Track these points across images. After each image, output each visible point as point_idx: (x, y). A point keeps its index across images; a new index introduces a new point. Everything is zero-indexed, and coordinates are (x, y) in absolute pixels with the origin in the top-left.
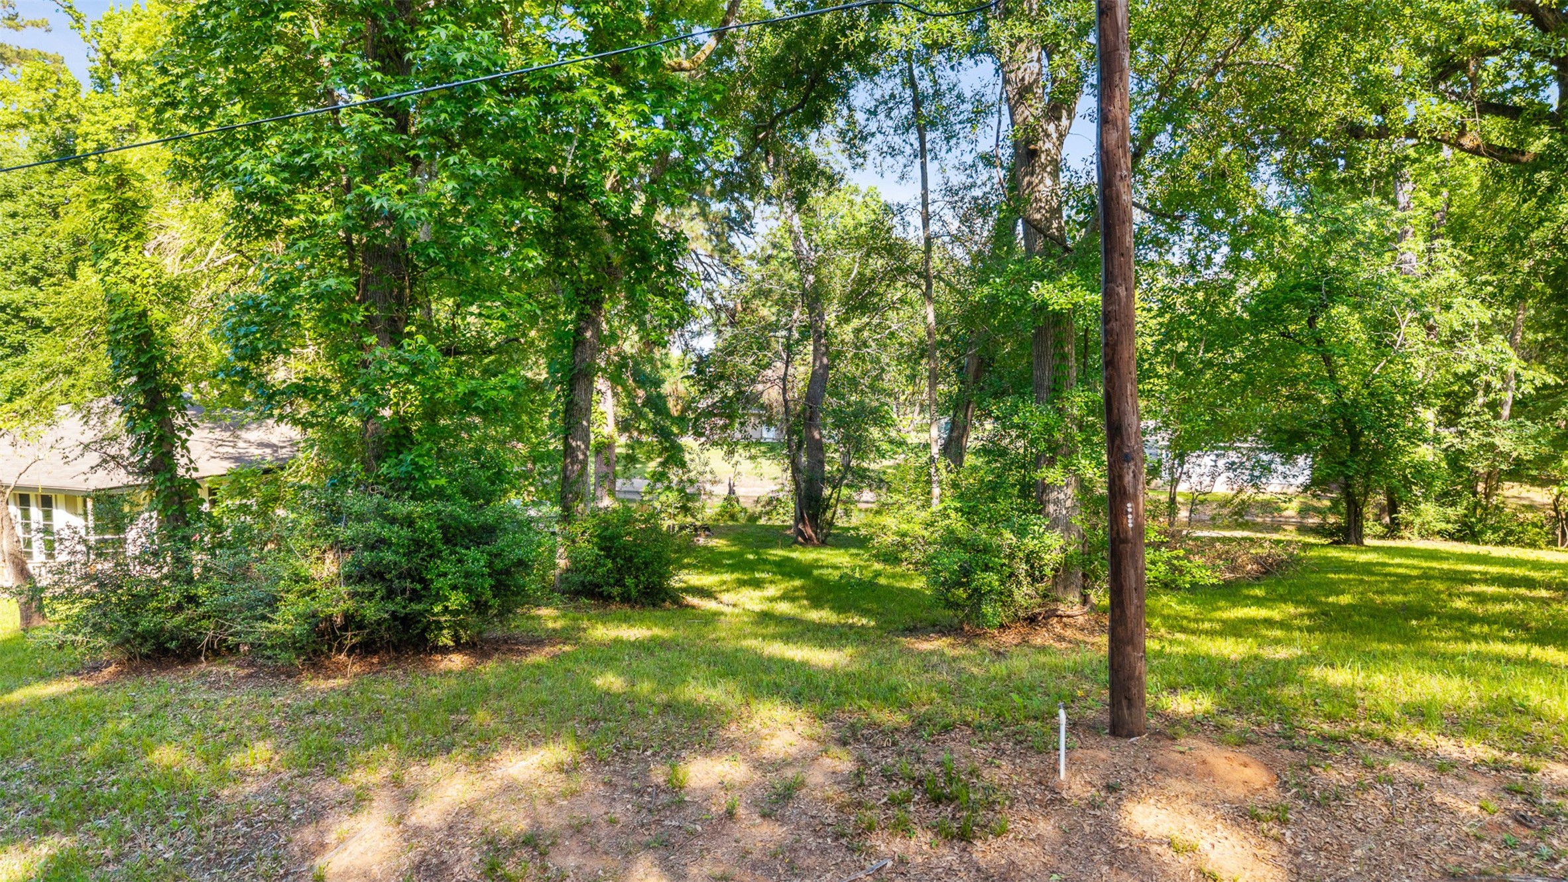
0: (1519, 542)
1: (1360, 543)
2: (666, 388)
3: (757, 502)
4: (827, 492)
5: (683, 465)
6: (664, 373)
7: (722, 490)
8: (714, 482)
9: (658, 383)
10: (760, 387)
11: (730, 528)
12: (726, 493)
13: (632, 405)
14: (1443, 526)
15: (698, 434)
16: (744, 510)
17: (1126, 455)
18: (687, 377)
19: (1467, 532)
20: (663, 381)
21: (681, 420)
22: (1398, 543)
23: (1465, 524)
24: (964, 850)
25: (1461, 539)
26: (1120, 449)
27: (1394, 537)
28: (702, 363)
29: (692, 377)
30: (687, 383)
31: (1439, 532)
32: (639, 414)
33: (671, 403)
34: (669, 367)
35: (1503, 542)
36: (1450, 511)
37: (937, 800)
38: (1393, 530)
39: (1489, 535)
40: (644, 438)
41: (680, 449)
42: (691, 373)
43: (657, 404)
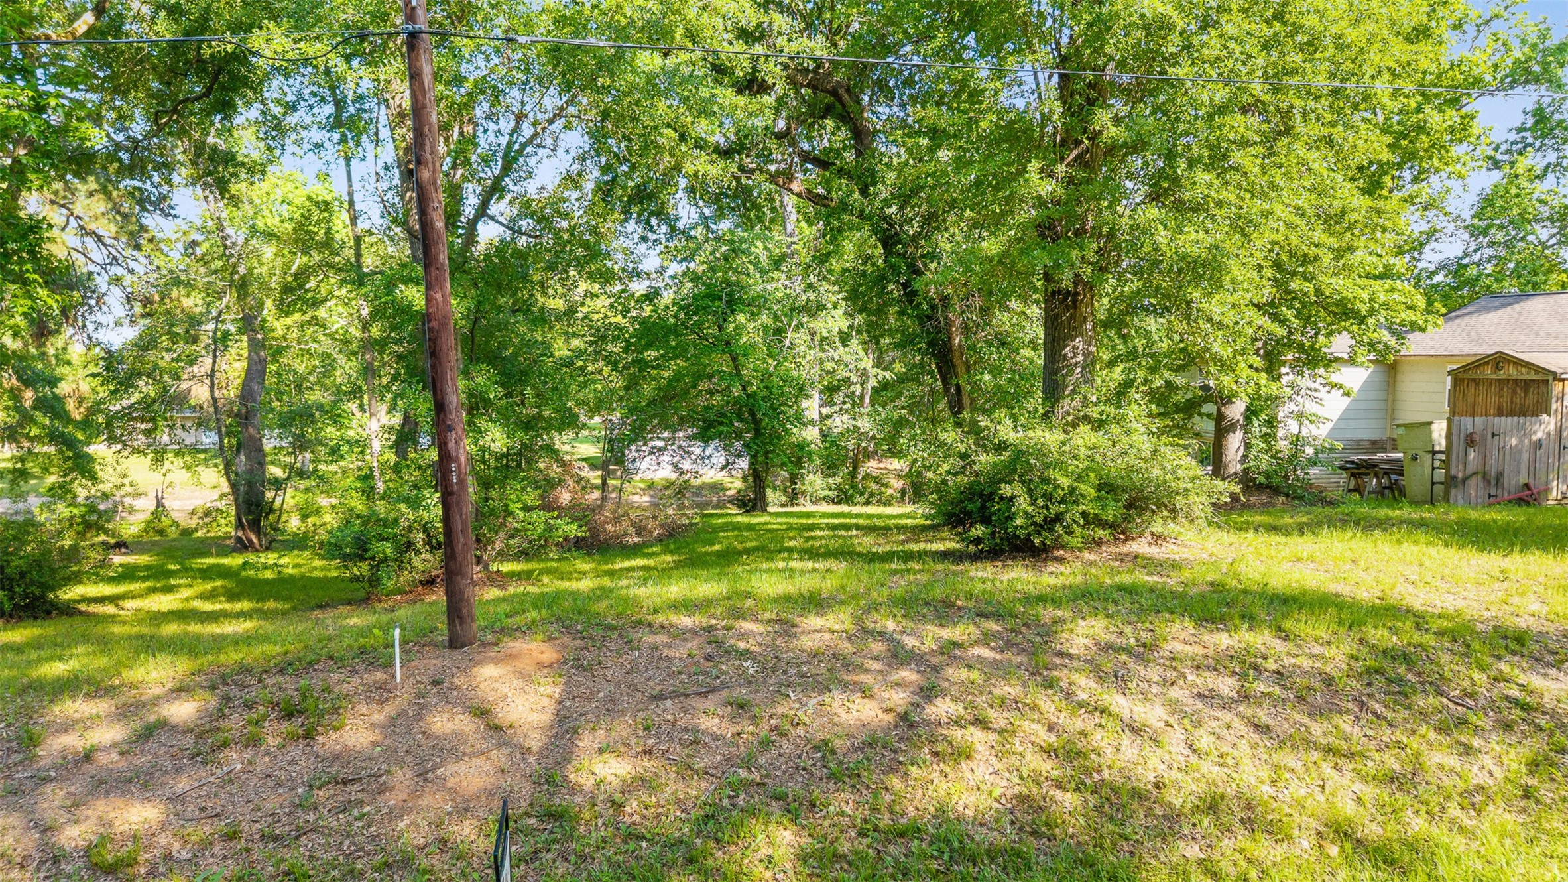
0: (879, 502)
1: (764, 510)
2: (63, 388)
3: (193, 513)
4: (269, 495)
5: (93, 478)
6: (64, 370)
7: (146, 505)
8: (136, 495)
9: (53, 382)
10: (184, 385)
11: (154, 544)
12: (153, 508)
13: (18, 409)
14: (827, 493)
15: (112, 439)
16: (175, 523)
17: (449, 426)
18: (94, 375)
19: (843, 497)
20: (60, 380)
21: (85, 424)
22: (796, 509)
23: (841, 490)
24: (308, 745)
25: (839, 503)
26: (444, 421)
27: (792, 505)
28: (111, 360)
29: (99, 374)
30: (95, 382)
31: (824, 498)
32: (26, 419)
33: (71, 405)
34: (69, 363)
35: (867, 503)
36: (831, 481)
37: (290, 715)
38: (793, 497)
39: (858, 499)
40: (38, 448)
41: (90, 459)
42: (96, 370)
43: (53, 406)
